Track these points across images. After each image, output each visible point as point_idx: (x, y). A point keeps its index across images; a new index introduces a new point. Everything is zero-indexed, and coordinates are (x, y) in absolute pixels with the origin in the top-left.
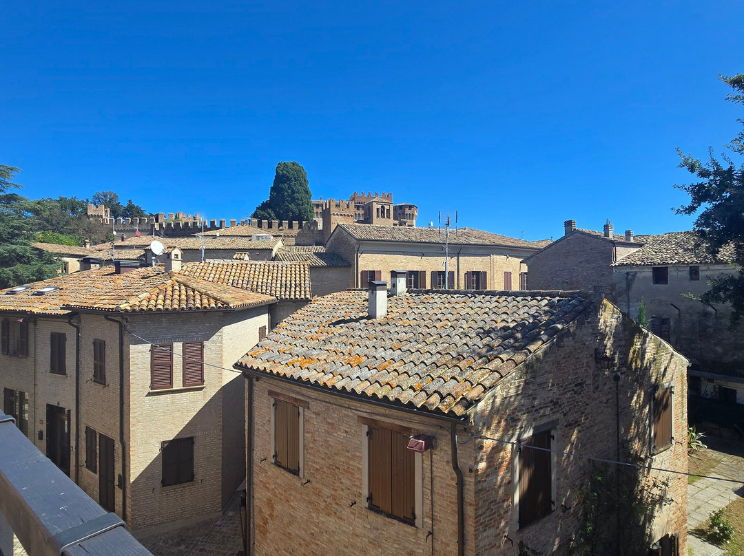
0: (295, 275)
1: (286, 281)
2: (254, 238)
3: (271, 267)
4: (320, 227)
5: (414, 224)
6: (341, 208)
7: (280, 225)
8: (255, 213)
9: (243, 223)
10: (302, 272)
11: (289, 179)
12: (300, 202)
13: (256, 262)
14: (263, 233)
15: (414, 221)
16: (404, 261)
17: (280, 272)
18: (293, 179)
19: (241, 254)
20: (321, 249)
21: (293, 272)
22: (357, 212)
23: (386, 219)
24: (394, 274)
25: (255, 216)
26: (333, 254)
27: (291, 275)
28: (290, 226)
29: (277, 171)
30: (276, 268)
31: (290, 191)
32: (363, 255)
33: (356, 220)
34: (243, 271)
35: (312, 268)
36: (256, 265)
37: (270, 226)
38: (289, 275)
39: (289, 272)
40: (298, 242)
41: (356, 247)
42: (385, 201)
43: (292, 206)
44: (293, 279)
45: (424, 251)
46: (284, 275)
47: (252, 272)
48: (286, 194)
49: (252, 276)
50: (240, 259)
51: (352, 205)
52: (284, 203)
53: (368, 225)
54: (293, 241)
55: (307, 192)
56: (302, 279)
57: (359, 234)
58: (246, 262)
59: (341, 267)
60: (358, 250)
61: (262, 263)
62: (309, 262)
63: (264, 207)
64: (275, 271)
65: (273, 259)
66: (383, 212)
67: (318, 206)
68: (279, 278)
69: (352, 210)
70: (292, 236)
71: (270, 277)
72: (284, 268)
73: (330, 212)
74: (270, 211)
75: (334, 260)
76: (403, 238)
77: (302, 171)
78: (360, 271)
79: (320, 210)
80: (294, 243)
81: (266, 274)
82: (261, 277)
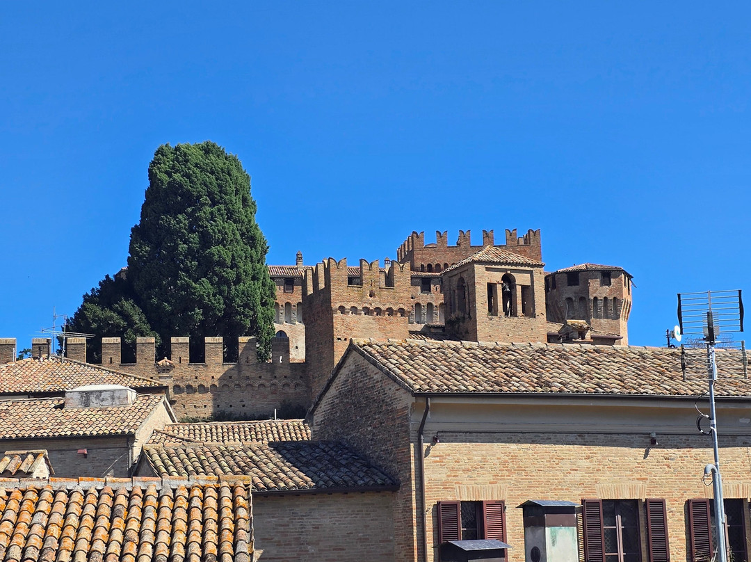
0: (203, 523)
1: (171, 547)
2: (73, 400)
3: (122, 500)
4: (298, 353)
5: (624, 333)
6: (367, 288)
7: (164, 351)
8: (80, 315)
9: (39, 350)
10: (227, 512)
11: (190, 200)
12: (231, 274)
13: (70, 484)
14: (103, 381)
15: (623, 323)
16: (585, 463)
17: (151, 513)
18: (205, 199)
19: (23, 457)
20: (297, 430)
21: (197, 514)
22: (424, 299)
23: (520, 319)
24: (535, 515)
25: (78, 324)
26: (339, 445)
27: (189, 523)
28: (197, 355)
29: (152, 176)
30: (137, 501)
31: (194, 237)
32: (441, 447)
33: (419, 328)
34: (26, 516)
35: (263, 497)
36: (70, 494)
37: (129, 355)
38: (181, 525)
39: (181, 514)
40: (223, 407)
41: (415, 420)
42: (514, 258)
43: (204, 287)
44: (195, 537)
45: (652, 427)
46: (165, 525)
47: (57, 518)
48: (183, 247)
49: (55, 531)
50: (19, 474)
51: (404, 276)
52: (176, 277)
53: (453, 343)
54: (204, 405)
55: (251, 239)
56: (228, 536)
57: (421, 376)
58: (38, 485)
59: (364, 490)
60: (420, 431)
61: (93, 484)
62: (253, 476)
63: (110, 292)
64: (136, 512)
65: (134, 472)
66: (508, 296)
67: (289, 282)
68: (148, 537)
69: (405, 292)
70: (202, 389)
71: (117, 535)
72: (166, 502)
73: (328, 300)
74: (128, 305)
75: (338, 466)
76: (574, 384)
77: (235, 173)
78: (429, 504)
79: (296, 297)
80: (209, 411)
81: (104, 522)
82: (86, 533)
